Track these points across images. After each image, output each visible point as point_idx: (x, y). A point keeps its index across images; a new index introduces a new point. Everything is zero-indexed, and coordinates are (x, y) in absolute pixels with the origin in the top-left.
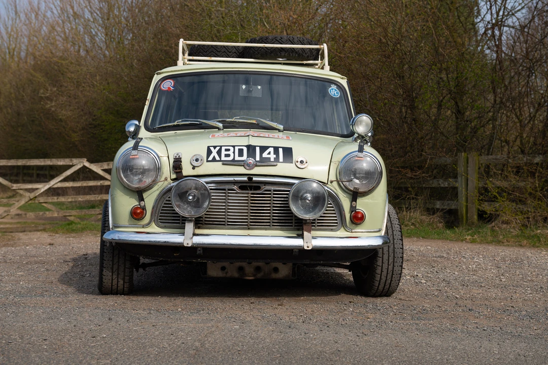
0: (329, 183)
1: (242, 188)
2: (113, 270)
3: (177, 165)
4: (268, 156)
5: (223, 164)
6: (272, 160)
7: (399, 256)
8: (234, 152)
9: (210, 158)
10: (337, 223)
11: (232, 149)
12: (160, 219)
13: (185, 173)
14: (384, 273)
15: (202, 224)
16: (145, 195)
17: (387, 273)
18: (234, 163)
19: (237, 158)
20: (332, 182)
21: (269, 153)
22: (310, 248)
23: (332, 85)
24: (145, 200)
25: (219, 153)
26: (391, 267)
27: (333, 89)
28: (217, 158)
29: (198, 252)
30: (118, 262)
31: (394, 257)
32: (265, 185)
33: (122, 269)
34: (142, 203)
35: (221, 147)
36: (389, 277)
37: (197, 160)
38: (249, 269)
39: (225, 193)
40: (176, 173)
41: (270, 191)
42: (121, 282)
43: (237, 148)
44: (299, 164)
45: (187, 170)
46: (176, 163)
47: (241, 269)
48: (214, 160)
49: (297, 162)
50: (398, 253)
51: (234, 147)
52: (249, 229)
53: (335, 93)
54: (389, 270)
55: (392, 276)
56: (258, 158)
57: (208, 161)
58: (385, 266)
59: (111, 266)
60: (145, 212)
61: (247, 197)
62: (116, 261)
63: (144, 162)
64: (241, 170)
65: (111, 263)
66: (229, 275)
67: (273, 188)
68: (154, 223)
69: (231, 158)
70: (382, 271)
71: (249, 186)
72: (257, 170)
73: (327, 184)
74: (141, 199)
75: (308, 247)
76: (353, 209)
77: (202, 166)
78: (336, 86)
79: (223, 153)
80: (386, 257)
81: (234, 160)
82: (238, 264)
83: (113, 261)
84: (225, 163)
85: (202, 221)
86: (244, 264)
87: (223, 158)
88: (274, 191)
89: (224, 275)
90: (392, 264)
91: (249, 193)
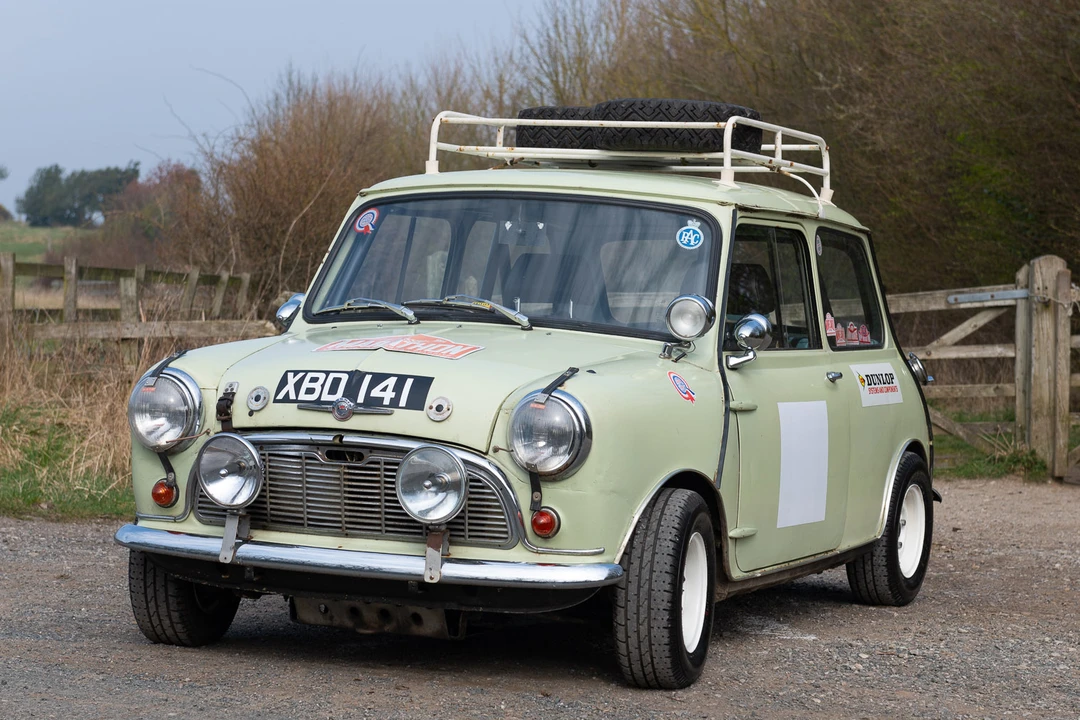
0: (491, 452)
1: (331, 455)
2: (146, 597)
3: (225, 405)
4: (381, 395)
5: (299, 408)
6: (386, 402)
7: (661, 608)
8: (323, 386)
9: (280, 397)
10: (506, 533)
11: (322, 376)
12: (199, 508)
13: (236, 423)
14: (633, 640)
15: (266, 520)
16: (175, 462)
17: (639, 642)
18: (318, 406)
19: (326, 397)
20: (496, 450)
21: (384, 390)
22: (435, 581)
23: (689, 222)
24: (176, 471)
25: (298, 386)
26: (643, 629)
27: (688, 231)
28: (292, 396)
29: (247, 575)
30: (154, 583)
31: (650, 608)
32: (371, 452)
33: (161, 596)
34: (171, 476)
35: (307, 372)
36: (644, 648)
37: (257, 398)
38: (369, 615)
39: (300, 464)
40: (223, 422)
41: (378, 463)
42: (166, 622)
43: (332, 376)
44: (433, 413)
45: (240, 418)
46: (222, 403)
47: (354, 612)
48: (286, 399)
49: (431, 408)
50: (659, 601)
51: (327, 373)
52: (347, 535)
53: (692, 238)
54: (642, 636)
55: (651, 649)
56: (361, 399)
57: (275, 401)
58: (632, 625)
59: (143, 591)
60: (175, 493)
61: (338, 473)
62: (150, 581)
63: (172, 400)
64: (328, 420)
65: (142, 584)
66: (337, 622)
67: (382, 458)
68: (192, 515)
69: (313, 397)
70: (627, 637)
71: (348, 453)
72: (355, 423)
73: (486, 453)
74: (169, 469)
75: (431, 578)
76: (536, 507)
77: (266, 409)
78: (699, 224)
79: (306, 384)
80: (632, 607)
81: (318, 401)
82: (348, 603)
83: (145, 580)
84: (305, 406)
85: (266, 515)
86: (358, 603)
87: (303, 396)
88: (386, 464)
89: (328, 622)
90: (646, 624)
91: (341, 466)
